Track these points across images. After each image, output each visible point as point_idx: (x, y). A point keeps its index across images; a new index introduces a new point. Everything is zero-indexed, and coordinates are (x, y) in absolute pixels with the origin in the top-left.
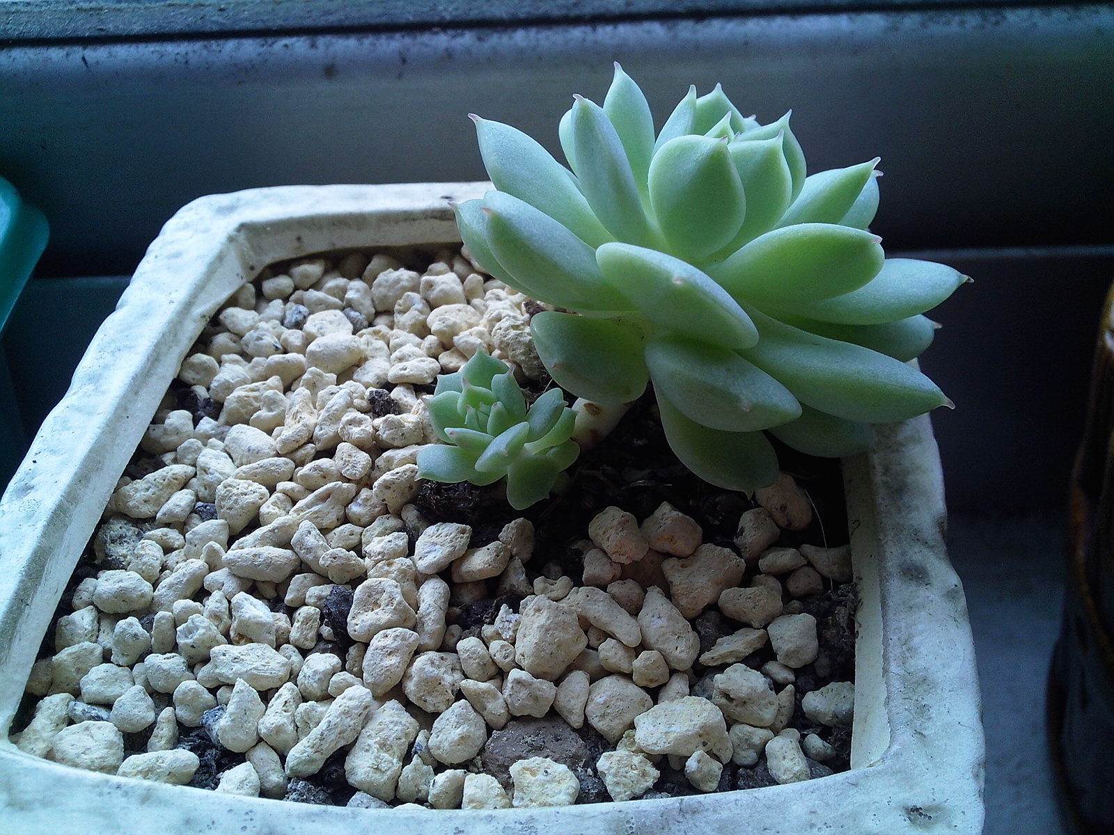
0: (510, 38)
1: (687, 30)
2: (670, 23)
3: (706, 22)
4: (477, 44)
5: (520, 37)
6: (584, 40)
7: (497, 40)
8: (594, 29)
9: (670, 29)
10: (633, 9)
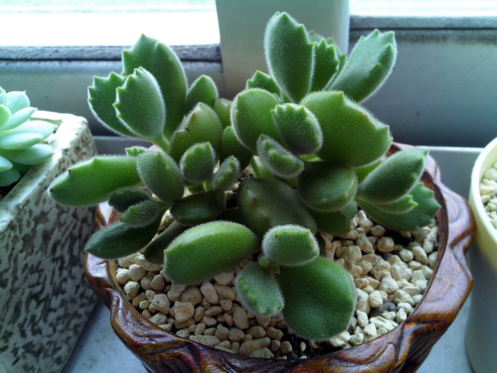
0: (16, 64)
1: (65, 64)
2: (61, 62)
3: (71, 62)
4: (6, 65)
5: (18, 64)
6: (36, 66)
7: (12, 65)
8: (39, 63)
9: (60, 64)
10: (51, 57)
